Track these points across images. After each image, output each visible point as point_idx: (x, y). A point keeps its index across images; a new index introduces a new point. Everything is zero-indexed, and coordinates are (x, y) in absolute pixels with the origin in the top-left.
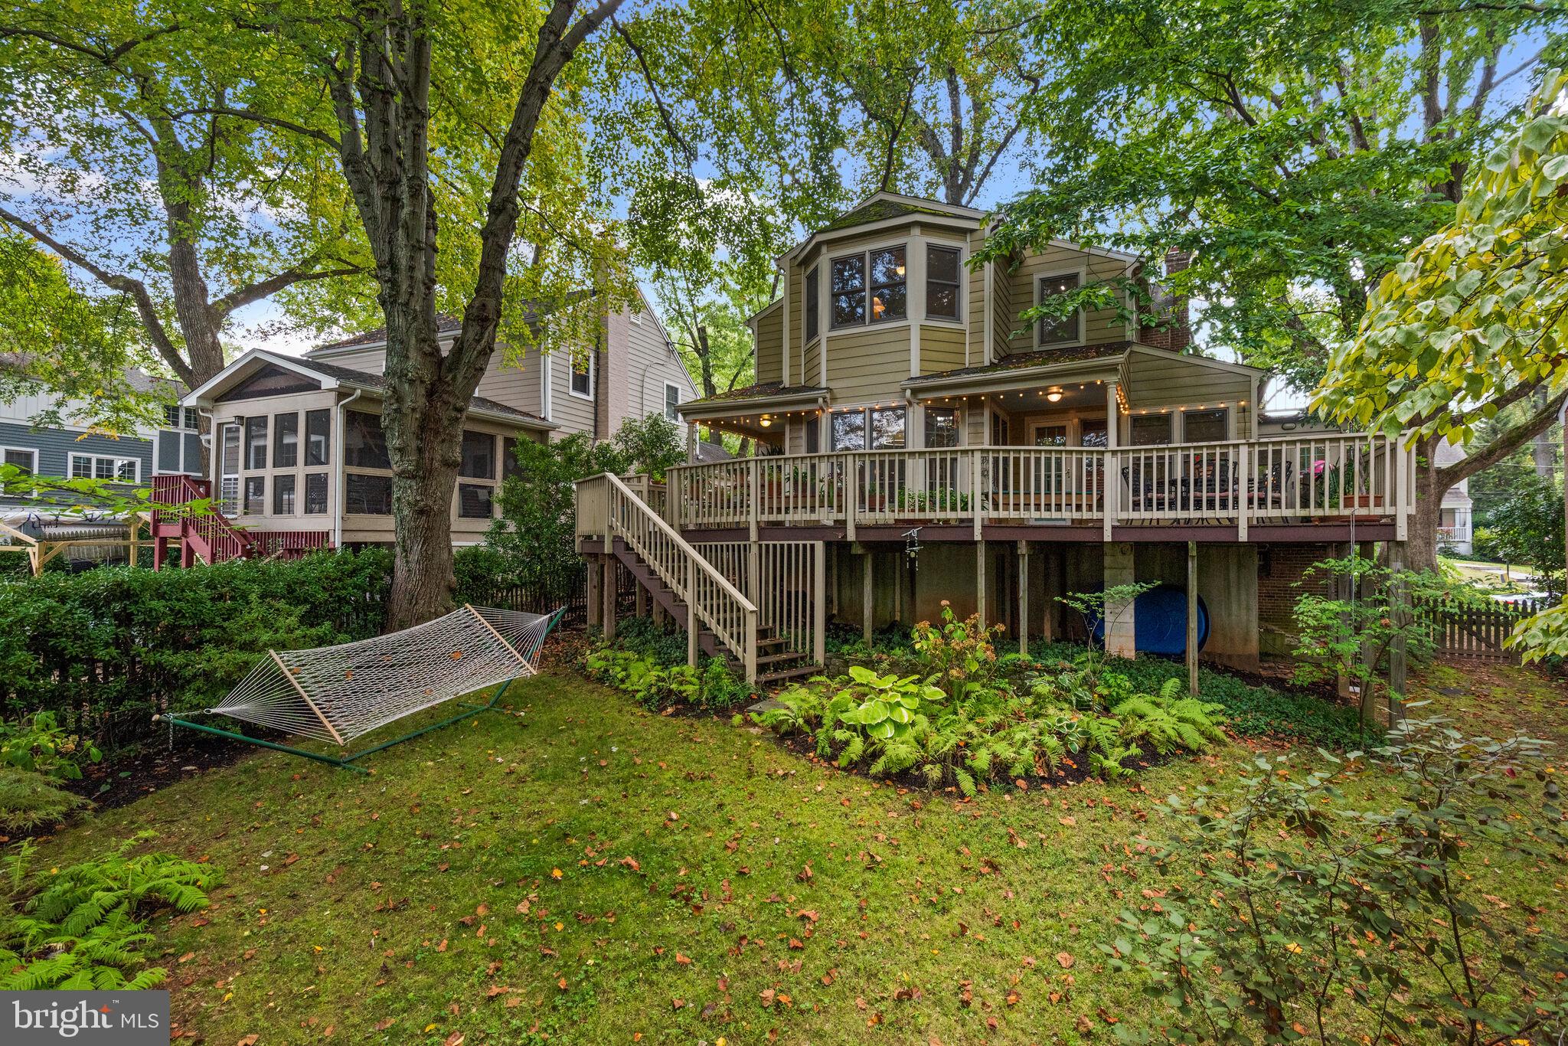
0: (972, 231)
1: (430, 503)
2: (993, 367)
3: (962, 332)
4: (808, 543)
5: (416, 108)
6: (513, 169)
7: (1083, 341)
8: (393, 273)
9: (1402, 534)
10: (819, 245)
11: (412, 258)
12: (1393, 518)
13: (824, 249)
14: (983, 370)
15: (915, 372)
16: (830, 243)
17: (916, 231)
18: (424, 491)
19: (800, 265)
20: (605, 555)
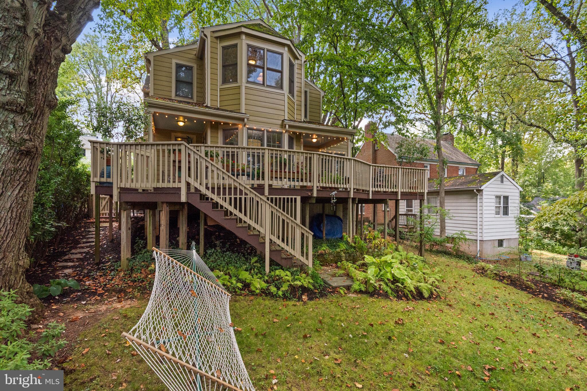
4: (294, 197)
9: (426, 198)
10: (241, 34)
12: (424, 193)
16: (247, 35)
17: (287, 49)
19: (217, 38)
20: (167, 203)
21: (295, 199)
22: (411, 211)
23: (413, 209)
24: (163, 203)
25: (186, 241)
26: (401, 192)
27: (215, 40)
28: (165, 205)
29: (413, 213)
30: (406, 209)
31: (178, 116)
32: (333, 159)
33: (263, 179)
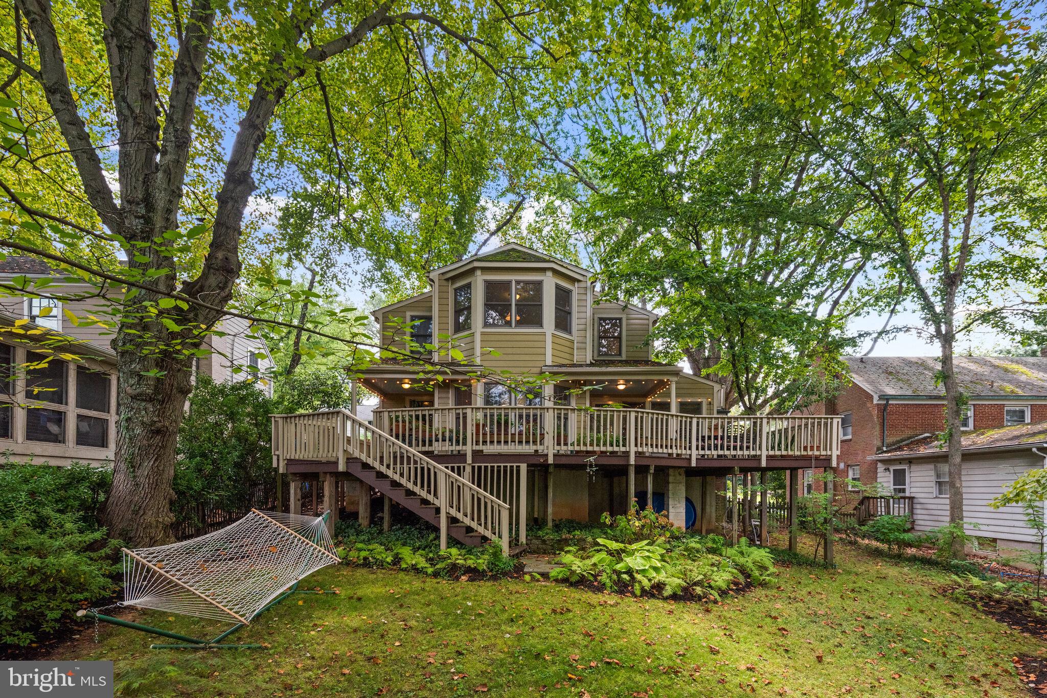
0: (579, 281)
1: (167, 424)
2: (591, 365)
3: (572, 342)
4: (515, 465)
5: (194, 69)
6: (251, 150)
7: (624, 357)
8: (148, 211)
9: (834, 464)
10: (474, 269)
11: (170, 202)
12: (831, 456)
13: (479, 273)
14: (587, 365)
15: (549, 362)
16: (483, 269)
17: (549, 274)
18: (161, 414)
19: (447, 280)
20: (331, 473)
21: (518, 467)
22: (904, 491)
23: (907, 487)
24: (325, 473)
25: (368, 514)
26: (767, 456)
27: (445, 283)
28: (328, 476)
29: (907, 494)
30: (892, 487)
31: (401, 380)
32: (645, 415)
33: (465, 444)
